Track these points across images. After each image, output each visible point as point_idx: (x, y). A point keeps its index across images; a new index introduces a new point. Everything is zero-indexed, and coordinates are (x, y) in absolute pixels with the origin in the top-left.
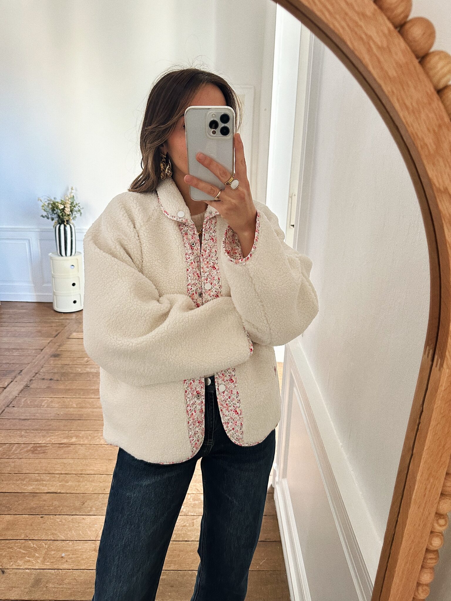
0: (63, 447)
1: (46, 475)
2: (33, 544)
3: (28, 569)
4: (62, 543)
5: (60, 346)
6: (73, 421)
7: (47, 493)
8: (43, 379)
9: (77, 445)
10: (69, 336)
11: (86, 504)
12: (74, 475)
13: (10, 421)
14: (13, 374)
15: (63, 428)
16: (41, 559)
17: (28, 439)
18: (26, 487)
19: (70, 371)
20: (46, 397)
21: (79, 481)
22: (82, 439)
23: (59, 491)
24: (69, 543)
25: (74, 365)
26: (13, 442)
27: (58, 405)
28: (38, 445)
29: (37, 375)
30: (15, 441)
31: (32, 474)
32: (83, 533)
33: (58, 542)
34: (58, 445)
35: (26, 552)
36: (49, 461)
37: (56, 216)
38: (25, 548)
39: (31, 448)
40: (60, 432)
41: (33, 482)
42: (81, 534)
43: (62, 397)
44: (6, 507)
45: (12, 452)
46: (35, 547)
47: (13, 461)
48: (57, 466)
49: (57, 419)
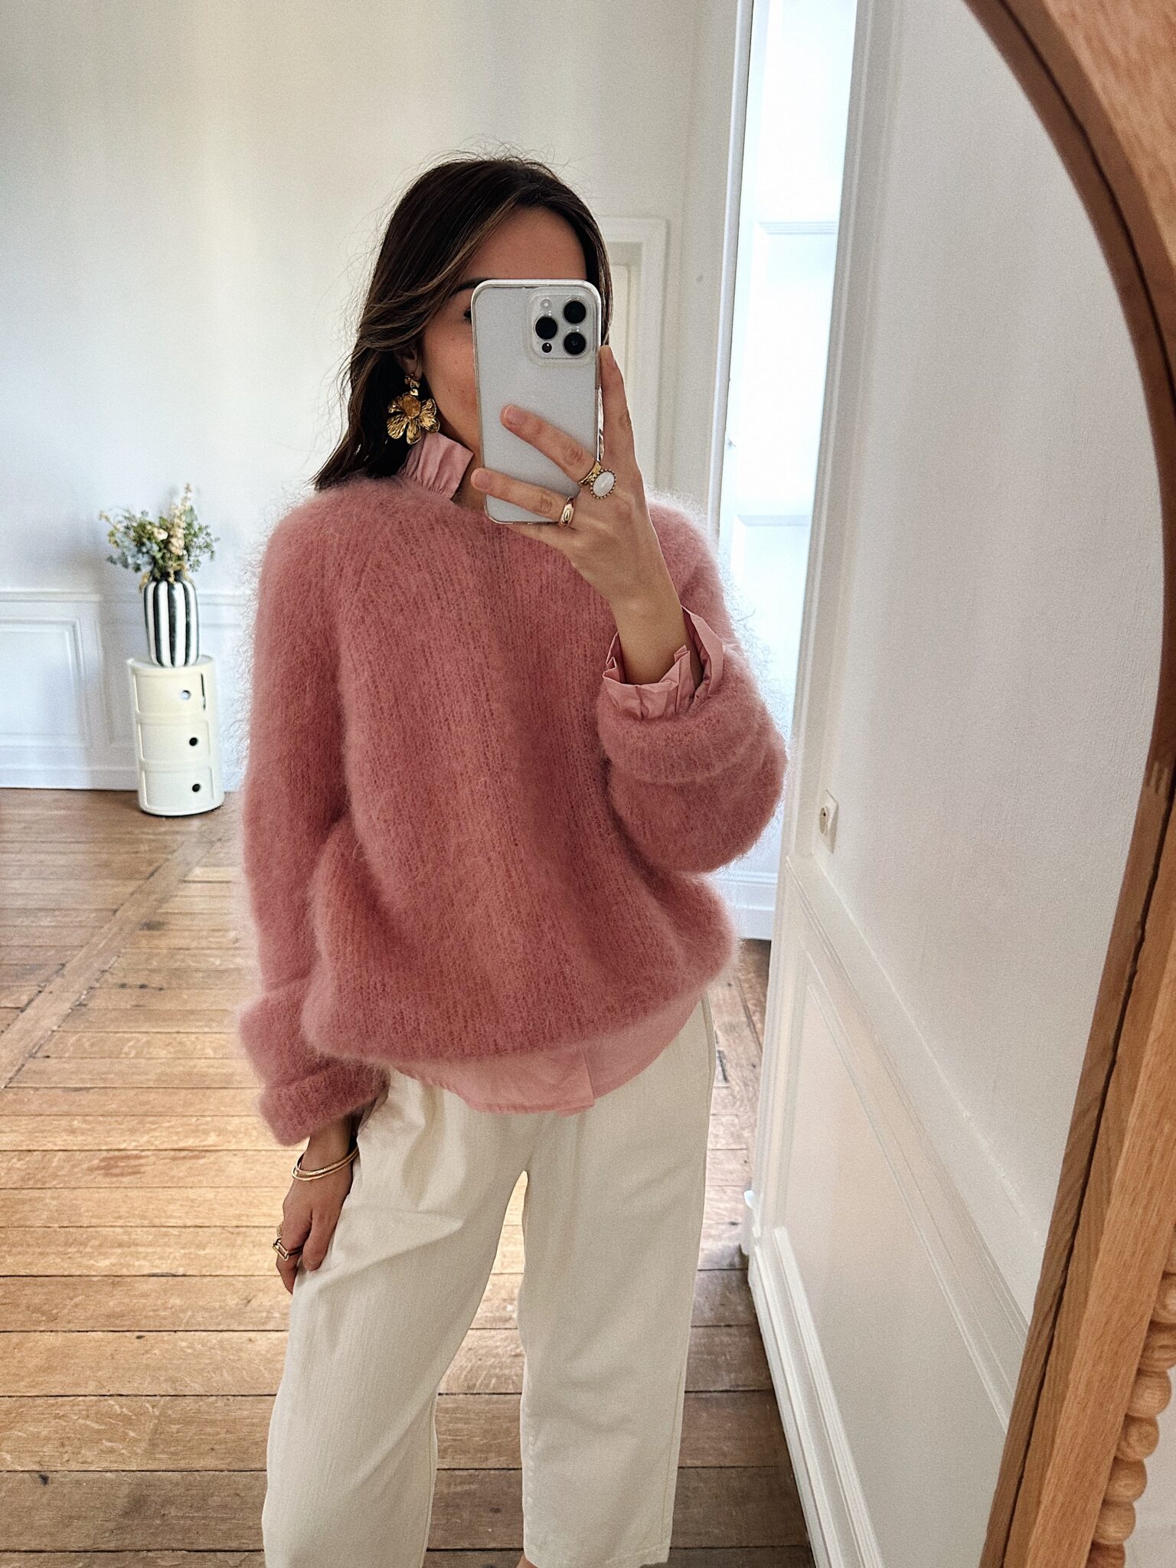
0: (184, 1158)
1: (145, 1229)
2: (121, 1407)
3: (111, 1471)
4: (197, 1403)
5: (162, 901)
6: (208, 1092)
7: (149, 1276)
8: (123, 986)
9: (221, 1153)
10: (185, 876)
11: (252, 1302)
12: (219, 1230)
13: (40, 1092)
14: (44, 973)
15: (180, 1110)
16: (144, 1445)
17: (90, 1138)
18: (92, 1262)
19: (191, 963)
20: (132, 1032)
21: (232, 1245)
22: (234, 1137)
23: (181, 1271)
24: (216, 1401)
25: (203, 949)
26: (50, 1146)
27: (165, 1052)
28: (117, 1153)
29: (107, 976)
30: (55, 1145)
31: (108, 1229)
32: (252, 1378)
33: (188, 1400)
34: (172, 1153)
35: (103, 1427)
36: (150, 1195)
37: (146, 558)
38: (99, 1417)
39: (104, 1159)
40: (174, 1121)
41: (112, 1247)
42: (248, 1379)
43: (176, 1029)
44: (43, 1314)
45: (50, 1170)
46: (126, 1415)
47: (56, 1195)
48: (171, 1207)
49: (166, 1085)
